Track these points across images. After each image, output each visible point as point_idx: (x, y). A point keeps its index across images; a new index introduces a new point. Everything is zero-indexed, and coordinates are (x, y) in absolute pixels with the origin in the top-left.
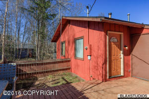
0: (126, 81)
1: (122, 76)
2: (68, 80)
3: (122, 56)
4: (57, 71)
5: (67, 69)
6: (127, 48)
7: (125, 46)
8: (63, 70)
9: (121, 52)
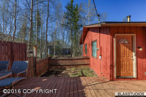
0: (138, 85)
1: (134, 78)
2: (84, 73)
3: (134, 58)
4: (80, 65)
5: (86, 65)
6: (141, 49)
7: (139, 48)
8: (84, 65)
9: (134, 54)
